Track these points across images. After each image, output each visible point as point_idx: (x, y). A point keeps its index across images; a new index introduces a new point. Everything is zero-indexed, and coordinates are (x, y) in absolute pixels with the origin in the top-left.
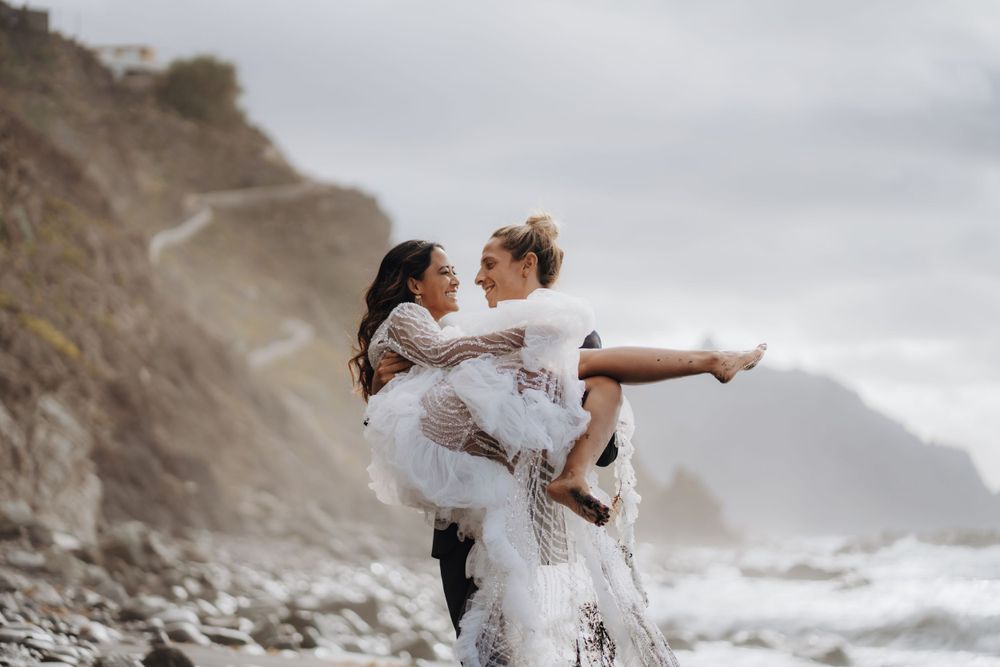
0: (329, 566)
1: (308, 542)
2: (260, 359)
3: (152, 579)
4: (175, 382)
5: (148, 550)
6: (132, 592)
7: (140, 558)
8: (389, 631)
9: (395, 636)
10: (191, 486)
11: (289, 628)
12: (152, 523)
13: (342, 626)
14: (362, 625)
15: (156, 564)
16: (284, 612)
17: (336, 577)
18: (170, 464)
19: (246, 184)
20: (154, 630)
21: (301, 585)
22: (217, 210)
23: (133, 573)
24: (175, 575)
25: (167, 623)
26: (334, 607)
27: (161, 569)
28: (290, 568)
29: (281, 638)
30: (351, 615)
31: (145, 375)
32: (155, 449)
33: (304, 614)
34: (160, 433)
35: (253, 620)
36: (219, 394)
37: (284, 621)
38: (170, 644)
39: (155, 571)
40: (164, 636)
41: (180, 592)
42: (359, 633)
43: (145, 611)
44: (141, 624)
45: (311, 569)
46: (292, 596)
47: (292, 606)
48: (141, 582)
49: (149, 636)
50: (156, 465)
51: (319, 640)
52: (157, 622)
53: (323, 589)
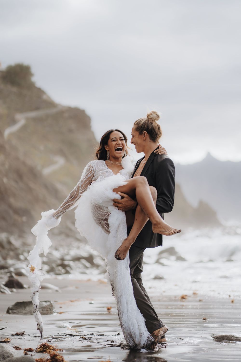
0: (76, 244)
1: (68, 236)
2: (47, 171)
3: (12, 253)
4: (16, 182)
5: (9, 243)
6: (5, 258)
7: (7, 246)
8: (97, 266)
9: (100, 268)
10: (24, 219)
11: (60, 268)
12: (11, 233)
13: (81, 266)
14: (88, 264)
15: (12, 247)
16: (59, 262)
17: (78, 248)
18: (17, 211)
19: (37, 108)
20: (10, 272)
21: (66, 251)
22: (27, 119)
23: (4, 252)
24: (20, 252)
25: (15, 269)
26: (77, 259)
27: (15, 249)
28: (62, 246)
29: (57, 272)
30: (84, 261)
31: (5, 180)
32: (10, 206)
33: (66, 263)
34: (12, 200)
35: (49, 265)
36: (32, 185)
37: (58, 265)
38: (16, 277)
39: (12, 250)
40: (13, 275)
41: (22, 257)
42: (87, 268)
43: (8, 265)
44: (6, 270)
45: (69, 246)
46: (62, 256)
47: (63, 260)
48: (7, 255)
49: (8, 275)
50: (11, 212)
51: (71, 271)
52: (12, 269)
53: (74, 252)
